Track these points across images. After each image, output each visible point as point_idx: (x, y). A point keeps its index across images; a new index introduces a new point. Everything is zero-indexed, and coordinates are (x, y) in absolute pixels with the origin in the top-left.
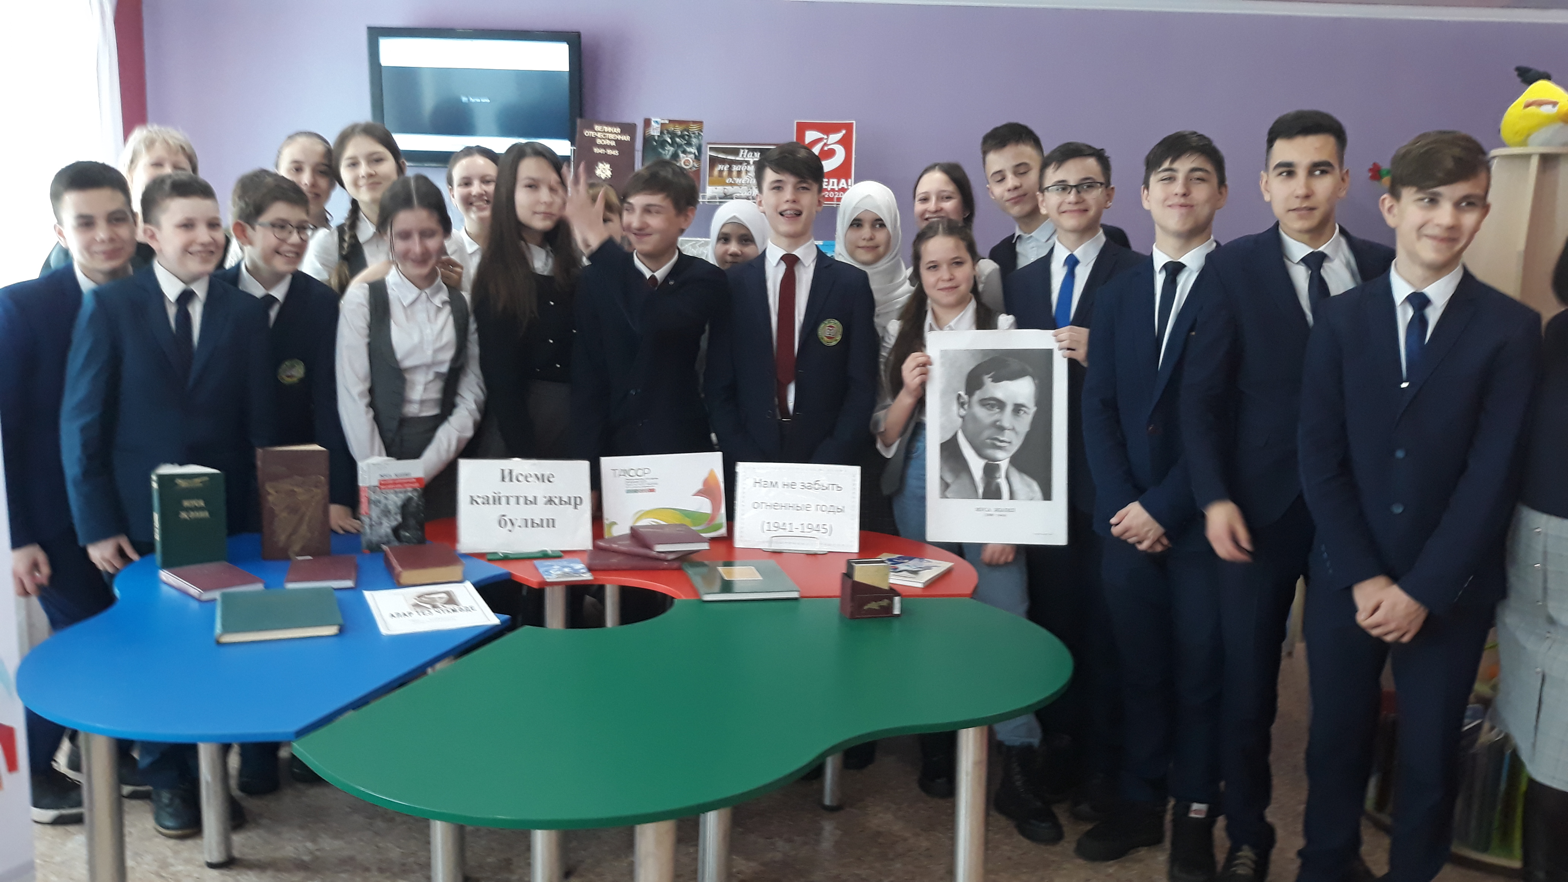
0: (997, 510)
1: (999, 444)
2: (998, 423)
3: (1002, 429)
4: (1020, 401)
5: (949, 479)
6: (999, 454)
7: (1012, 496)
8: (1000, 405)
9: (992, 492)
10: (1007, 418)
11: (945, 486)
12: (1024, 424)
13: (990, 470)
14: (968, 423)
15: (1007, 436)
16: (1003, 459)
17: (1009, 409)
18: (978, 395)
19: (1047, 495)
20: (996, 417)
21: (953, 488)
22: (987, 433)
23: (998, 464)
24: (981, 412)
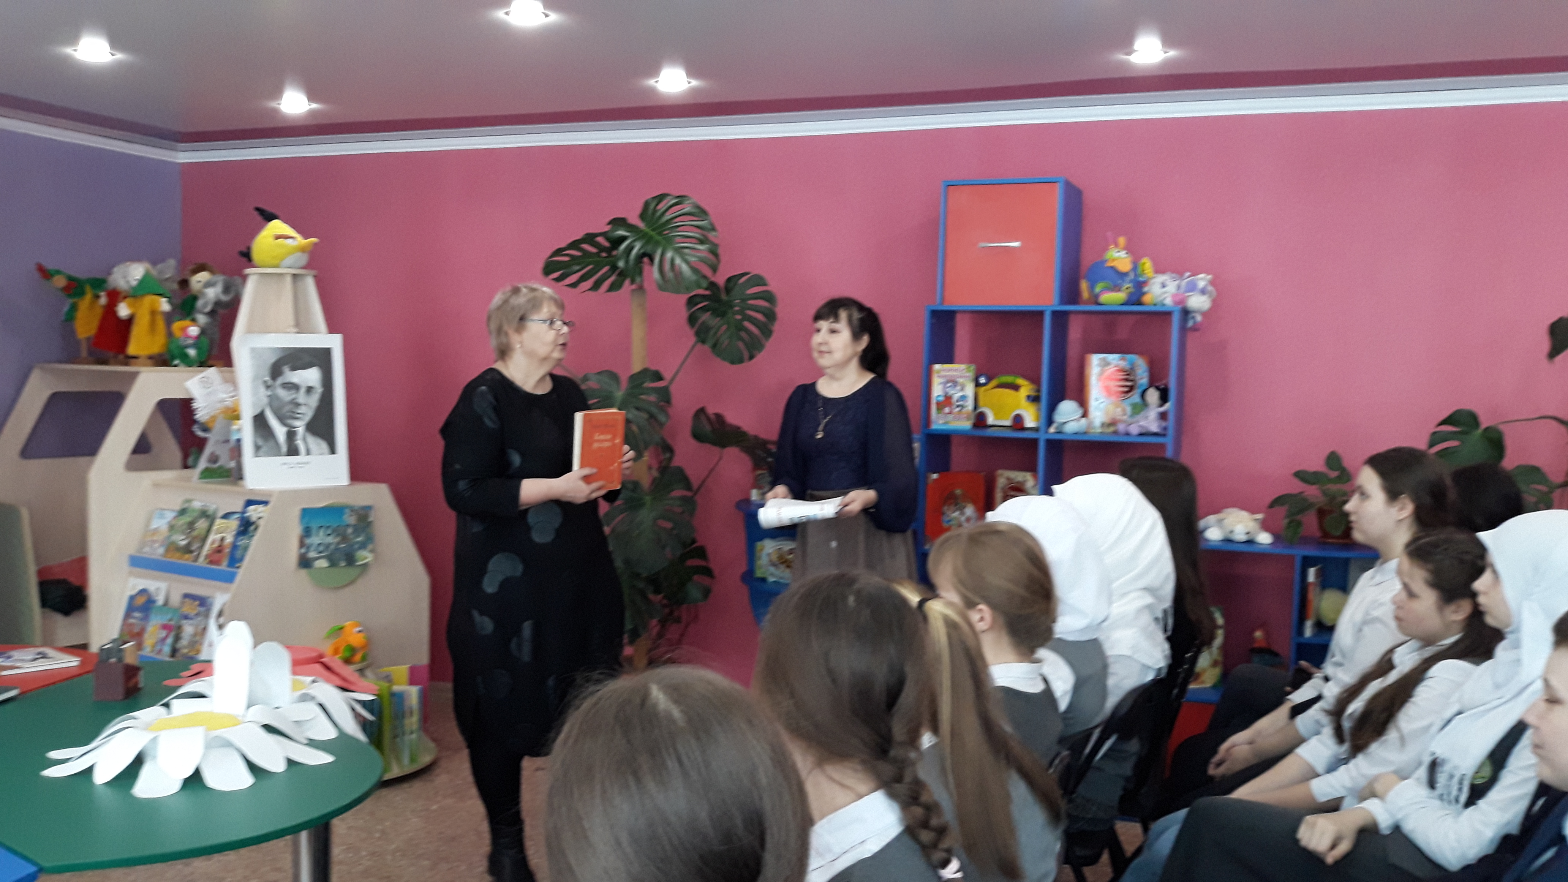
0: (298, 463)
1: (299, 416)
2: (294, 401)
3: (298, 405)
4: (310, 384)
5: (260, 442)
6: (297, 423)
7: (308, 453)
8: (295, 387)
9: (293, 451)
10: (301, 397)
11: (257, 448)
12: (314, 401)
13: (291, 435)
14: (273, 401)
15: (302, 410)
16: (300, 426)
17: (303, 391)
18: (280, 381)
19: (333, 451)
20: (294, 396)
21: (264, 449)
22: (288, 408)
23: (295, 431)
24: (282, 393)
